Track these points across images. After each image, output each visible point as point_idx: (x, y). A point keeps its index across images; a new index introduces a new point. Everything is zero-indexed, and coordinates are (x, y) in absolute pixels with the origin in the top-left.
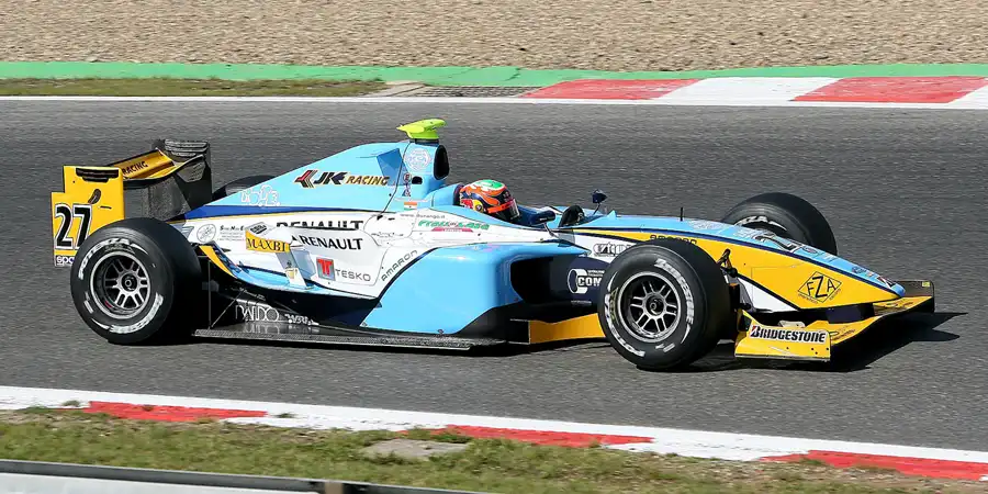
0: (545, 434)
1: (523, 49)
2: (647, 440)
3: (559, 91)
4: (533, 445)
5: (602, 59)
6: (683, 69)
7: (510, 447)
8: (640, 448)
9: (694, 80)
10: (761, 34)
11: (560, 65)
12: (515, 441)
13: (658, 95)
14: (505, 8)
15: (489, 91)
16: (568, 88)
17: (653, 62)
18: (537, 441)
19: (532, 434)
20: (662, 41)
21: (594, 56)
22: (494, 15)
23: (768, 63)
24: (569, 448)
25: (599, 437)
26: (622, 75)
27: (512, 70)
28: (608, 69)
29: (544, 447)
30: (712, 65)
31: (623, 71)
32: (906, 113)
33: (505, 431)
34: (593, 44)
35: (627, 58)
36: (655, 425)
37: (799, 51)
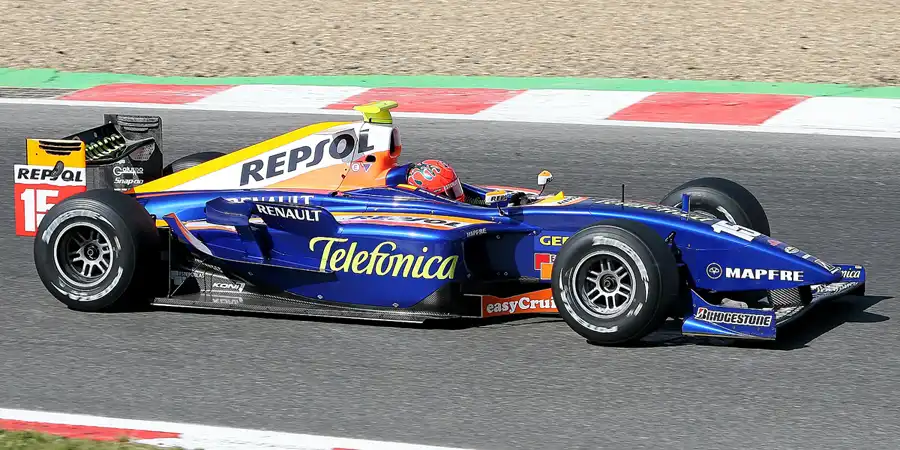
0: (75, 428)
1: (61, 53)
2: (175, 435)
3: (95, 94)
4: (64, 438)
5: (138, 63)
6: (218, 75)
7: (41, 440)
8: (168, 442)
9: (228, 87)
10: (294, 43)
11: (98, 68)
12: (46, 434)
13: (192, 100)
14: (44, 12)
15: (28, 93)
16: (105, 92)
17: (188, 68)
18: (68, 434)
19: (62, 427)
20: (198, 48)
21: (130, 61)
22: (33, 19)
23: (300, 71)
24: (98, 441)
25: (129, 432)
26: (158, 80)
27: (50, 73)
28: (145, 74)
29: (74, 440)
30: (245, 72)
31: (159, 76)
32: (434, 123)
33: (37, 425)
34: (130, 49)
35: (164, 63)
36: (185, 422)
37: (330, 61)
